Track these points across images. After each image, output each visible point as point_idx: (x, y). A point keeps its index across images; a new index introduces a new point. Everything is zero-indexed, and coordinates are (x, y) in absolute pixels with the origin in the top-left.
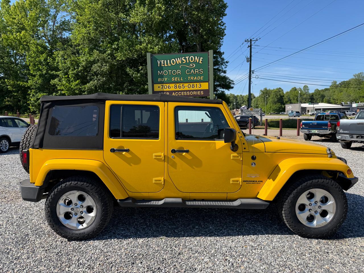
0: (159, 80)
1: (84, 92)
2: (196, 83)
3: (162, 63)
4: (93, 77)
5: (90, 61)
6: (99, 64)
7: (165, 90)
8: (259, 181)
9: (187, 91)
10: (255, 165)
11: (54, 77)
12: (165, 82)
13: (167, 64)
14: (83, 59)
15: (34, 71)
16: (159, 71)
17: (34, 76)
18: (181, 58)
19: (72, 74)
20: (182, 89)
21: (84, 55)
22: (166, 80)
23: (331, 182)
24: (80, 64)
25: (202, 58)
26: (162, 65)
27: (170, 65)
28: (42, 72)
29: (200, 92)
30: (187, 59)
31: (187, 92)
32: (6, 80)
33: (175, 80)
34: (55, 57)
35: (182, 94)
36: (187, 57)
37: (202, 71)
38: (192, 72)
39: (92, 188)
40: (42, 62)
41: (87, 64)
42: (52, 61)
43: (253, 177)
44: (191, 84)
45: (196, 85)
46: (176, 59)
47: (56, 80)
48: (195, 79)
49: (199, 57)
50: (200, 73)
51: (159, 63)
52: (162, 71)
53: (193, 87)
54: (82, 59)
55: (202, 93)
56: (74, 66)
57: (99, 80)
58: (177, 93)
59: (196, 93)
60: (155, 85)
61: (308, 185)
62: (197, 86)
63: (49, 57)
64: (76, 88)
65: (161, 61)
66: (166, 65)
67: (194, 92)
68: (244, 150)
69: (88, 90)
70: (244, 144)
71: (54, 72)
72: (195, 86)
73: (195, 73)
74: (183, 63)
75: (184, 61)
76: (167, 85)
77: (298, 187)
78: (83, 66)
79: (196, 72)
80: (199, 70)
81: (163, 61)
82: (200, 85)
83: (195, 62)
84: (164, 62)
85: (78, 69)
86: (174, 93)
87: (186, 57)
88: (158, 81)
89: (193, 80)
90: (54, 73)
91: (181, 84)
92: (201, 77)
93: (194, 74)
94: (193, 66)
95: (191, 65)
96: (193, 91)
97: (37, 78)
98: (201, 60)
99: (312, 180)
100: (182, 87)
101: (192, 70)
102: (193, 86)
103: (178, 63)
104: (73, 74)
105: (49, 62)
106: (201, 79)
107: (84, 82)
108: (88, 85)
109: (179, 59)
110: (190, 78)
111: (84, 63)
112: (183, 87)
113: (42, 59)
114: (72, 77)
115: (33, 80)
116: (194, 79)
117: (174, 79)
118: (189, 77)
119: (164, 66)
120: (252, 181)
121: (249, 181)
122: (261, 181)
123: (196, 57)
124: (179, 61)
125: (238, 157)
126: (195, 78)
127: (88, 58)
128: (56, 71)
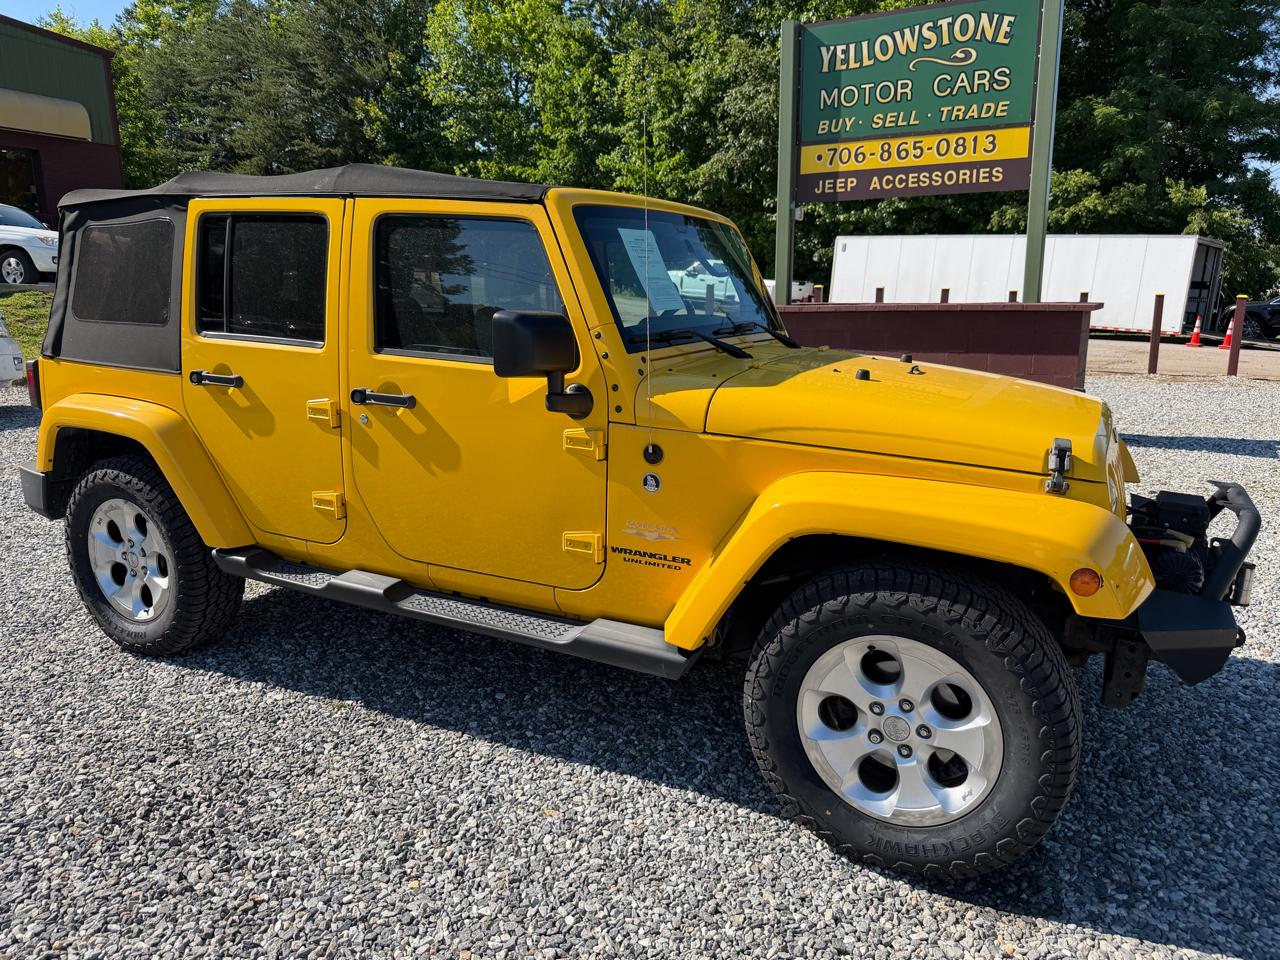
0: (823, 127)
1: (694, 191)
2: (972, 135)
3: (840, 56)
4: (724, 138)
5: (720, 81)
6: (747, 88)
7: (842, 168)
8: (674, 559)
9: (930, 169)
10: (657, 486)
11: (609, 143)
12: (844, 135)
13: (859, 58)
14: (696, 77)
15: (555, 125)
16: (823, 92)
17: (553, 144)
18: (917, 28)
19: (659, 129)
20: (911, 162)
21: (704, 57)
22: (849, 125)
23: (981, 617)
24: (685, 95)
25: (1012, 19)
26: (840, 67)
27: (872, 62)
28: (576, 129)
29: (990, 173)
30: (945, 29)
31: (931, 175)
32: (479, 163)
33: (887, 125)
34: (618, 74)
35: (911, 180)
36: (944, 23)
37: (1006, 75)
38: (958, 84)
39: (149, 497)
40: (577, 95)
41: (710, 90)
42: (607, 89)
43: (651, 537)
44: (953, 138)
45: (975, 139)
46: (897, 35)
47: (615, 155)
48: (970, 114)
49: (996, 16)
50: (995, 85)
51: (826, 57)
52: (836, 91)
53: (960, 149)
54: (694, 77)
55: (998, 174)
56: (667, 103)
57: (743, 146)
58: (888, 180)
59: (971, 177)
60: (805, 150)
61: (850, 608)
62: (979, 147)
63: (597, 77)
64: (670, 178)
65: (835, 49)
66: (853, 65)
67: (961, 172)
68: (614, 417)
69: (706, 184)
70: (615, 388)
71: (610, 126)
72: (970, 144)
73: (972, 89)
74: (926, 47)
75: (929, 41)
76: (853, 147)
77: (803, 612)
78: (695, 100)
79: (977, 82)
80: (992, 75)
81: (844, 47)
82: (991, 139)
83: (978, 37)
84: (846, 52)
85: (680, 109)
86: (875, 179)
87: (940, 23)
88: (820, 132)
89: (964, 119)
90: (610, 132)
91: (911, 141)
92: (1001, 104)
93: (969, 91)
94: (968, 55)
95: (959, 55)
96: (957, 167)
97: (562, 152)
98: (1005, 28)
99: (876, 589)
100: (912, 152)
101: (963, 75)
102: (958, 145)
103: (903, 51)
104: (663, 128)
105: (598, 94)
106: (998, 114)
107: (697, 156)
108: (704, 168)
109: (907, 32)
110: (950, 112)
111: (699, 92)
112: (918, 152)
113: (578, 84)
114: (661, 139)
115: (549, 159)
116: (965, 113)
117: (881, 122)
118: (945, 109)
119: (844, 67)
120: (645, 554)
121: (635, 554)
122: (683, 561)
123: (984, 17)
124: (907, 41)
125: (587, 443)
126: (974, 112)
127: (713, 70)
128: (615, 124)
